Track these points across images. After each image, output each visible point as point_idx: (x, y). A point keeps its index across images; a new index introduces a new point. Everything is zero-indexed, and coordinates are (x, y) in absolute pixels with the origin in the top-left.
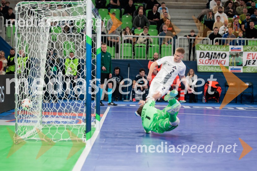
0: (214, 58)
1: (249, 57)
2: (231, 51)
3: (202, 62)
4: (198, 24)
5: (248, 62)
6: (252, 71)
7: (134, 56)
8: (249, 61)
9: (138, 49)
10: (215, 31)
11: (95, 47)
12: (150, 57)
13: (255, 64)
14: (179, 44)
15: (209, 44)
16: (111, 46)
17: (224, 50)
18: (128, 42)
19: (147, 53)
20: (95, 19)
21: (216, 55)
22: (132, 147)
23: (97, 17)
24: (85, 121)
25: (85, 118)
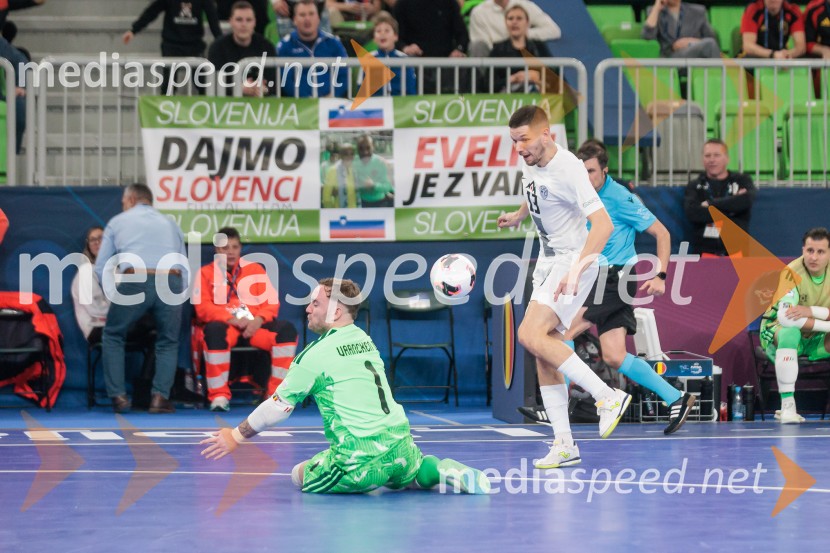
0: (237, 166)
2: (331, 125)
3: (177, 191)
5: (424, 186)
8: (428, 177)
10: (238, 25)
14: (48, 99)
15: (210, 92)
17: (289, 125)
21: (248, 148)
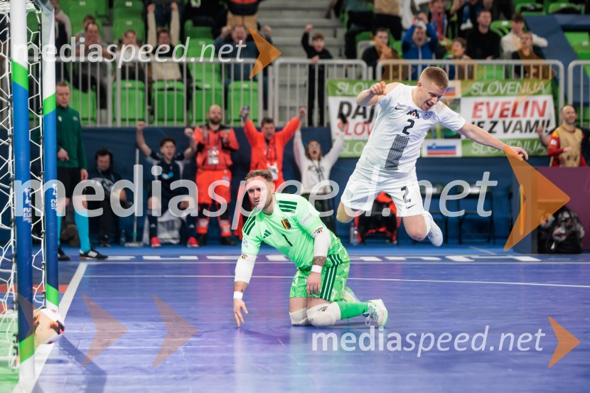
1: (478, 113)
4: (333, 21)
6: (488, 153)
7: (152, 117)
8: (479, 123)
9: (161, 98)
11: (37, 92)
12: (198, 118)
13: (495, 132)
14: (280, 81)
15: (364, 77)
16: (85, 90)
18: (132, 77)
19: (189, 107)
20: (37, 12)
22: (153, 376)
23: (42, 6)
24: (15, 306)
25: (14, 298)
